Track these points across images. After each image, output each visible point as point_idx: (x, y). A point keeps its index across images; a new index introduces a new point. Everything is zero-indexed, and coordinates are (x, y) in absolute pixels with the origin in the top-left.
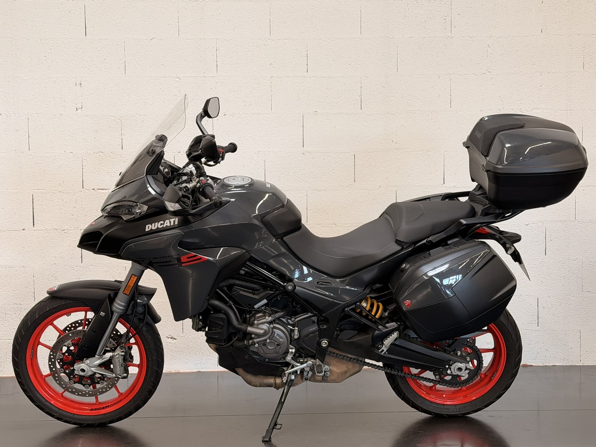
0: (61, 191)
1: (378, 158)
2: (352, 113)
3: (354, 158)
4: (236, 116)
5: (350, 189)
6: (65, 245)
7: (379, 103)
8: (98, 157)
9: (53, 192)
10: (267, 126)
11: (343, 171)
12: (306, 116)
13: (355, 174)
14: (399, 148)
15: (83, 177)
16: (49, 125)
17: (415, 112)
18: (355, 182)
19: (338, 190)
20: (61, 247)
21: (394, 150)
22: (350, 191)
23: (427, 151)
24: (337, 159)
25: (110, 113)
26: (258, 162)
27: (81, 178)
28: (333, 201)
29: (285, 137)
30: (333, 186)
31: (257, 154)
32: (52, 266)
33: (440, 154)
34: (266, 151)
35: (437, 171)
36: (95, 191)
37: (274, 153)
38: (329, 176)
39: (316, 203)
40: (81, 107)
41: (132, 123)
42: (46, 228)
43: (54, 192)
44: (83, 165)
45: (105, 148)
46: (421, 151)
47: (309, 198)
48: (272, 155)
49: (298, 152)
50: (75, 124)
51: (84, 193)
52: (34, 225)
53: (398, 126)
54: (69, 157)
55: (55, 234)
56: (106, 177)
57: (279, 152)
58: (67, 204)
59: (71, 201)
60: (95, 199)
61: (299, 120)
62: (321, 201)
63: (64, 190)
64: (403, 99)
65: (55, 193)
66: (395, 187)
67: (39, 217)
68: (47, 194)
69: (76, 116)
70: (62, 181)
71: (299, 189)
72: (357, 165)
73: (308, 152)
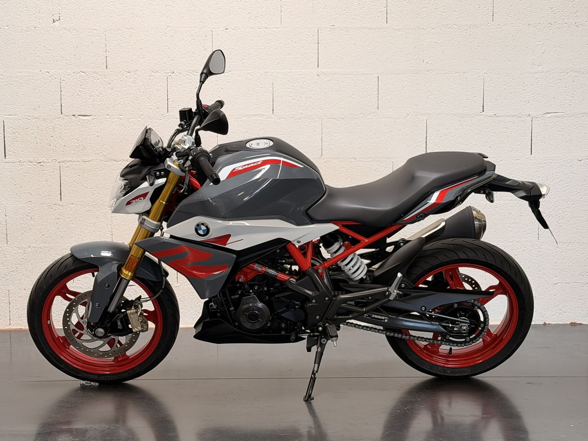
0: (37, 117)
1: (406, 81)
2: (377, 28)
3: (377, 81)
4: (239, 30)
5: (373, 117)
6: (41, 179)
7: (408, 15)
8: (79, 78)
9: (26, 118)
10: (276, 42)
11: (364, 96)
12: (322, 31)
13: (378, 99)
14: (431, 70)
15: (62, 101)
16: (21, 40)
17: (450, 26)
18: (379, 109)
19: (358, 118)
20: (36, 182)
21: (425, 72)
22: (372, 120)
23: (464, 73)
24: (357, 82)
25: (93, 26)
26: (265, 85)
27: (59, 102)
28: (352, 131)
29: (297, 56)
30: (352, 114)
31: (264, 75)
32: (26, 204)
33: (480, 77)
34: (275, 72)
35: (475, 97)
36: (76, 117)
37: (283, 74)
38: (348, 102)
39: (332, 134)
40: (59, 17)
41: (118, 38)
42: (19, 160)
43: (28, 118)
44: (61, 87)
45: (87, 67)
46: (456, 73)
47: (325, 127)
48: (281, 76)
49: (312, 74)
50: (52, 38)
51: (63, 119)
52: (5, 156)
53: (431, 43)
54: (45, 77)
55: (29, 167)
56: (88, 101)
57: (289, 73)
58: (44, 133)
59: (48, 129)
60: (75, 126)
61: (313, 36)
62: (338, 131)
63: (40, 116)
64: (437, 11)
65: (30, 120)
66: (426, 115)
67: (11, 147)
68: (20, 121)
69: (52, 29)
70: (37, 105)
71: (313, 117)
72: (381, 90)
73: (324, 74)
